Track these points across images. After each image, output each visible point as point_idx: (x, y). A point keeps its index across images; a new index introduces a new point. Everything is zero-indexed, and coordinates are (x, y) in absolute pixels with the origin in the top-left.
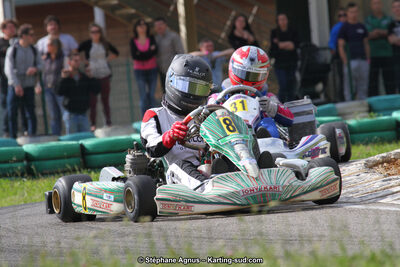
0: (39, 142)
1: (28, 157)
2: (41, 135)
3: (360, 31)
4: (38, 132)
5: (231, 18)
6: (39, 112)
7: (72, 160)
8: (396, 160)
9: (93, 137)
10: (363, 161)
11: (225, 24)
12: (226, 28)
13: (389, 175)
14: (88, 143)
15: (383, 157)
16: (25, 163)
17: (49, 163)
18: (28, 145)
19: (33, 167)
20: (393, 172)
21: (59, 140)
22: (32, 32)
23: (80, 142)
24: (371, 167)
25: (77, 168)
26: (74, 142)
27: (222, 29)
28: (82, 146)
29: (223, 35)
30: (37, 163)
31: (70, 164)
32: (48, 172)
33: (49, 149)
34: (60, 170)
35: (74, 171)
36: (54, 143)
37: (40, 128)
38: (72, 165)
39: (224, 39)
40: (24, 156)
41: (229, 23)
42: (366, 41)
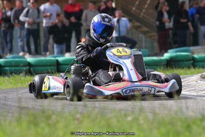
0: (36, 57)
1: (29, 64)
7: (52, 67)
9: (64, 56)
10: (200, 75)
11: (135, 3)
12: (136, 5)
14: (60, 59)
16: (28, 67)
17: (40, 68)
18: (30, 59)
19: (32, 70)
23: (57, 58)
24: (203, 78)
25: (53, 71)
26: (54, 58)
27: (134, 6)
28: (57, 61)
29: (134, 9)
30: (34, 68)
32: (38, 72)
33: (41, 61)
34: (45, 72)
35: (53, 73)
38: (51, 70)
39: (134, 11)
40: (27, 63)
41: (137, 3)
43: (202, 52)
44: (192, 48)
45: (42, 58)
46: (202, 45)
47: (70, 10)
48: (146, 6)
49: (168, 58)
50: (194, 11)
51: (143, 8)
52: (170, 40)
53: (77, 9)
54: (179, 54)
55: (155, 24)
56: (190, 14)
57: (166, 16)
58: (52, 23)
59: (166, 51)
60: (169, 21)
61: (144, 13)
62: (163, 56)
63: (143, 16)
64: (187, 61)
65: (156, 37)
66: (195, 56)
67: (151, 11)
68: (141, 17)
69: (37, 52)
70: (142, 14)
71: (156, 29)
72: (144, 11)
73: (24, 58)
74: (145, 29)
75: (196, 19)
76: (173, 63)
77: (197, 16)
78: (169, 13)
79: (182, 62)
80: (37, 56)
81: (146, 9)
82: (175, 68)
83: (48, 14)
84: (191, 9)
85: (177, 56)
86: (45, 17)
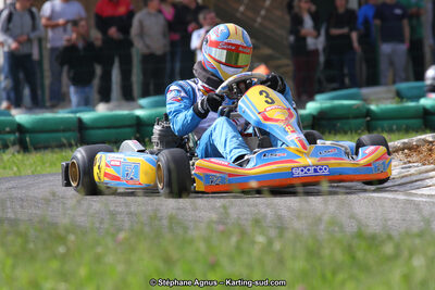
0: (34, 113)
1: (20, 128)
3: (398, 11)
7: (67, 134)
8: (418, 146)
9: (94, 110)
13: (410, 162)
14: (87, 116)
15: (404, 143)
16: (17, 134)
18: (21, 117)
19: (28, 139)
20: (414, 159)
23: (78, 115)
25: (73, 142)
26: (71, 115)
28: (80, 120)
31: (66, 138)
33: (45, 121)
34: (54, 144)
35: (71, 146)
38: (68, 139)
39: (243, 13)
40: (15, 127)
42: (405, 22)
43: (387, 99)
44: (365, 91)
45: (48, 115)
46: (386, 84)
47: (109, 12)
48: (268, 3)
49: (315, 113)
50: (370, 13)
51: (262, 7)
52: (320, 74)
53: (122, 10)
54: (337, 102)
55: (288, 40)
56: (360, 20)
57: (308, 23)
58: (69, 40)
59: (311, 98)
60: (315, 33)
61: (264, 18)
62: (304, 107)
63: (260, 24)
64: (356, 117)
65: (290, 69)
66: (373, 107)
67: (278, 13)
68: (256, 25)
69: (37, 103)
70: (259, 20)
71: (289, 52)
72: (263, 12)
73: (10, 115)
74: (267, 51)
75: (374, 29)
76: (324, 122)
77: (377, 22)
78: (315, 17)
79: (344, 121)
80: (37, 111)
81: (268, 10)
82: (330, 133)
83: (61, 21)
84: (364, 8)
85: (333, 109)
86: (55, 27)
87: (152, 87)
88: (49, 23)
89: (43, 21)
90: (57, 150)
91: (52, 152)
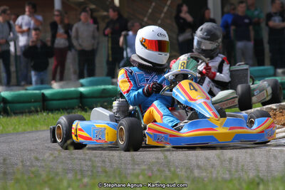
1: (4, 100)
2: (13, 85)
3: (247, 21)
4: (12, 83)
5: (152, 7)
6: (13, 69)
7: (35, 104)
9: (51, 88)
11: (147, 11)
12: (148, 14)
14: (47, 92)
16: (2, 104)
17: (18, 106)
19: (8, 108)
21: (26, 90)
22: (8, 12)
23: (42, 91)
25: (39, 109)
26: (37, 92)
27: (145, 16)
29: (146, 19)
30: (11, 105)
31: (34, 107)
32: (18, 111)
34: (27, 111)
35: (37, 112)
36: (23, 92)
37: (13, 80)
39: (146, 22)
40: (1, 100)
41: (150, 11)
42: (251, 28)
48: (163, 15)
51: (159, 18)
55: (178, 40)
72: (159, 22)
75: (232, 32)
77: (233, 28)
81: (162, 20)
87: (85, 72)
88: (20, 30)
89: (17, 29)
90: (28, 114)
91: (26, 116)
